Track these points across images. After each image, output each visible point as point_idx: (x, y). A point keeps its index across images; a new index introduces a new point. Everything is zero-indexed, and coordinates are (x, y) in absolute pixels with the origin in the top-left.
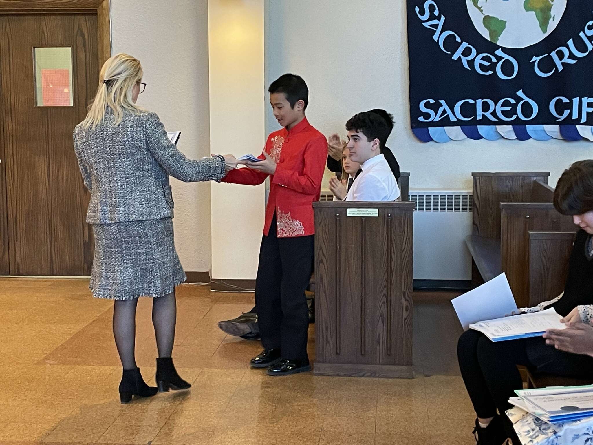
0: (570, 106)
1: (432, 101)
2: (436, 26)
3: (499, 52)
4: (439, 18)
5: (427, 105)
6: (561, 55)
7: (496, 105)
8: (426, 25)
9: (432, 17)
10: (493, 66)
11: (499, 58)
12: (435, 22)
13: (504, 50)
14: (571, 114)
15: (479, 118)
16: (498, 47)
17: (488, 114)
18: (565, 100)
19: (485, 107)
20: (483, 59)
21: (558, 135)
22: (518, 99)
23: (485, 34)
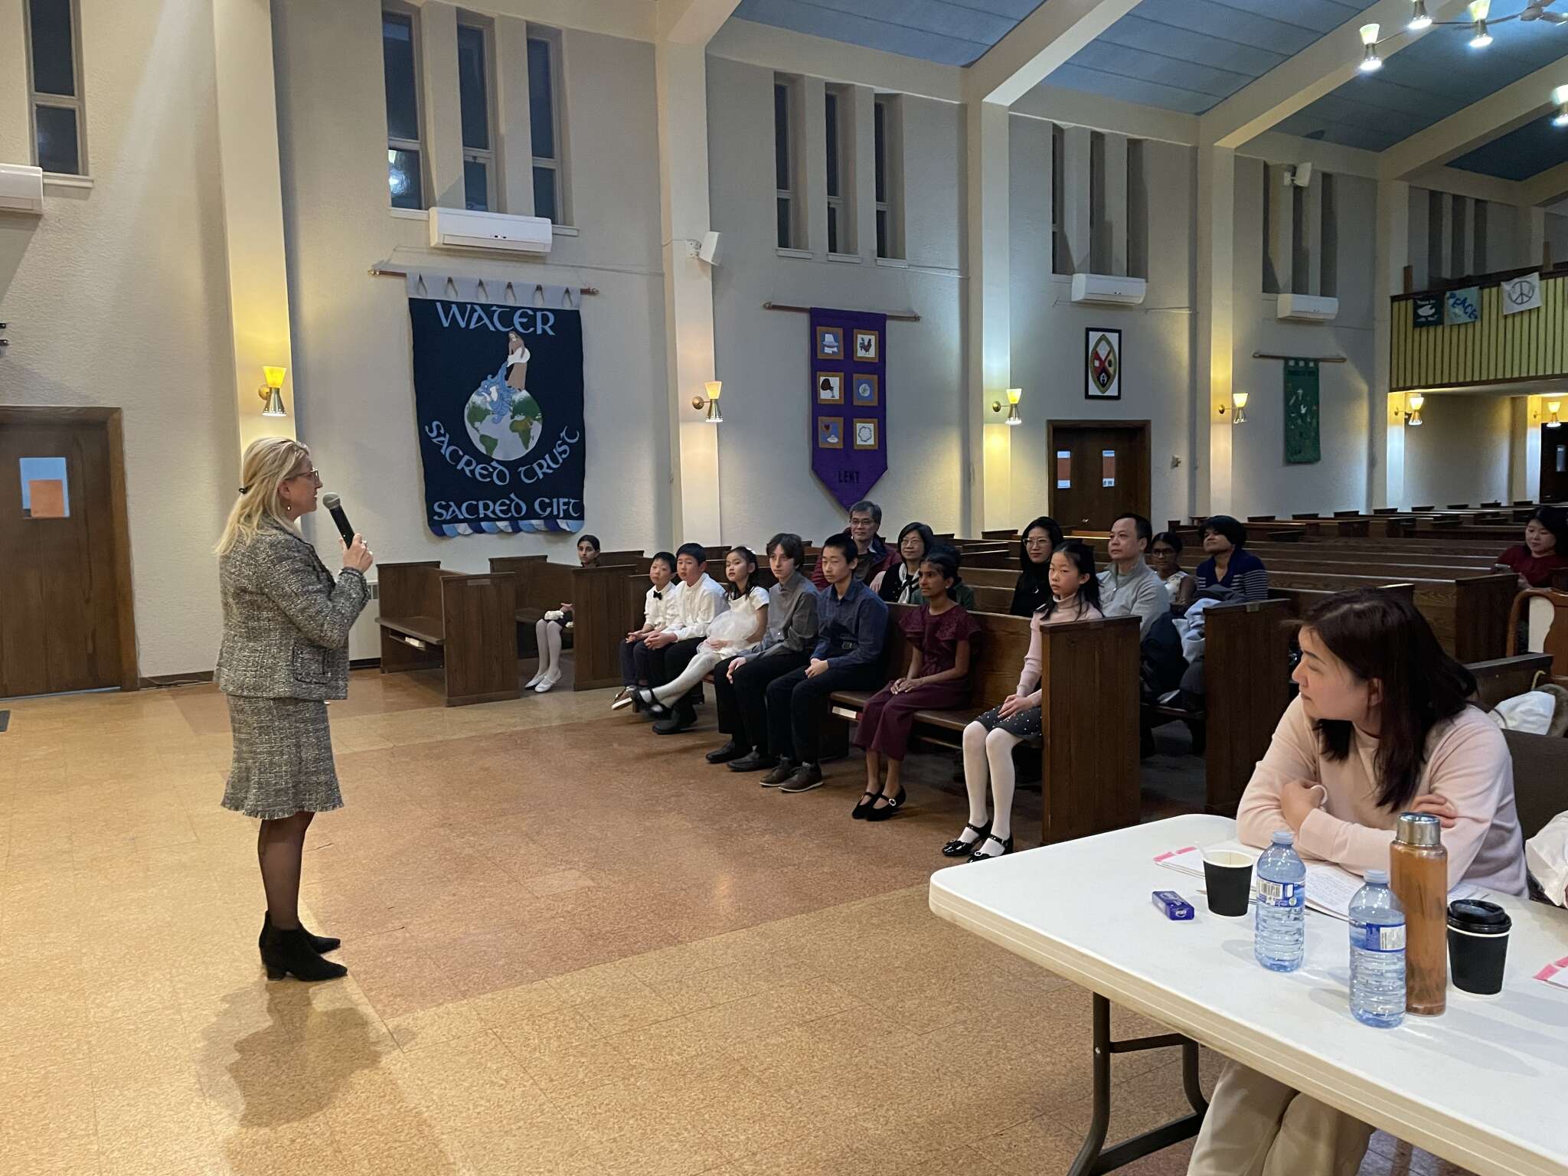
0: (551, 505)
1: (443, 503)
2: (443, 442)
3: (494, 464)
4: (444, 436)
5: (440, 506)
6: (541, 466)
7: (495, 504)
8: (435, 441)
9: (439, 435)
10: (490, 475)
11: (495, 468)
12: (442, 439)
13: (498, 462)
14: (552, 511)
15: (482, 516)
16: (493, 460)
17: (489, 513)
18: (547, 500)
19: (486, 507)
20: (482, 468)
21: (543, 528)
22: (512, 500)
23: (482, 449)
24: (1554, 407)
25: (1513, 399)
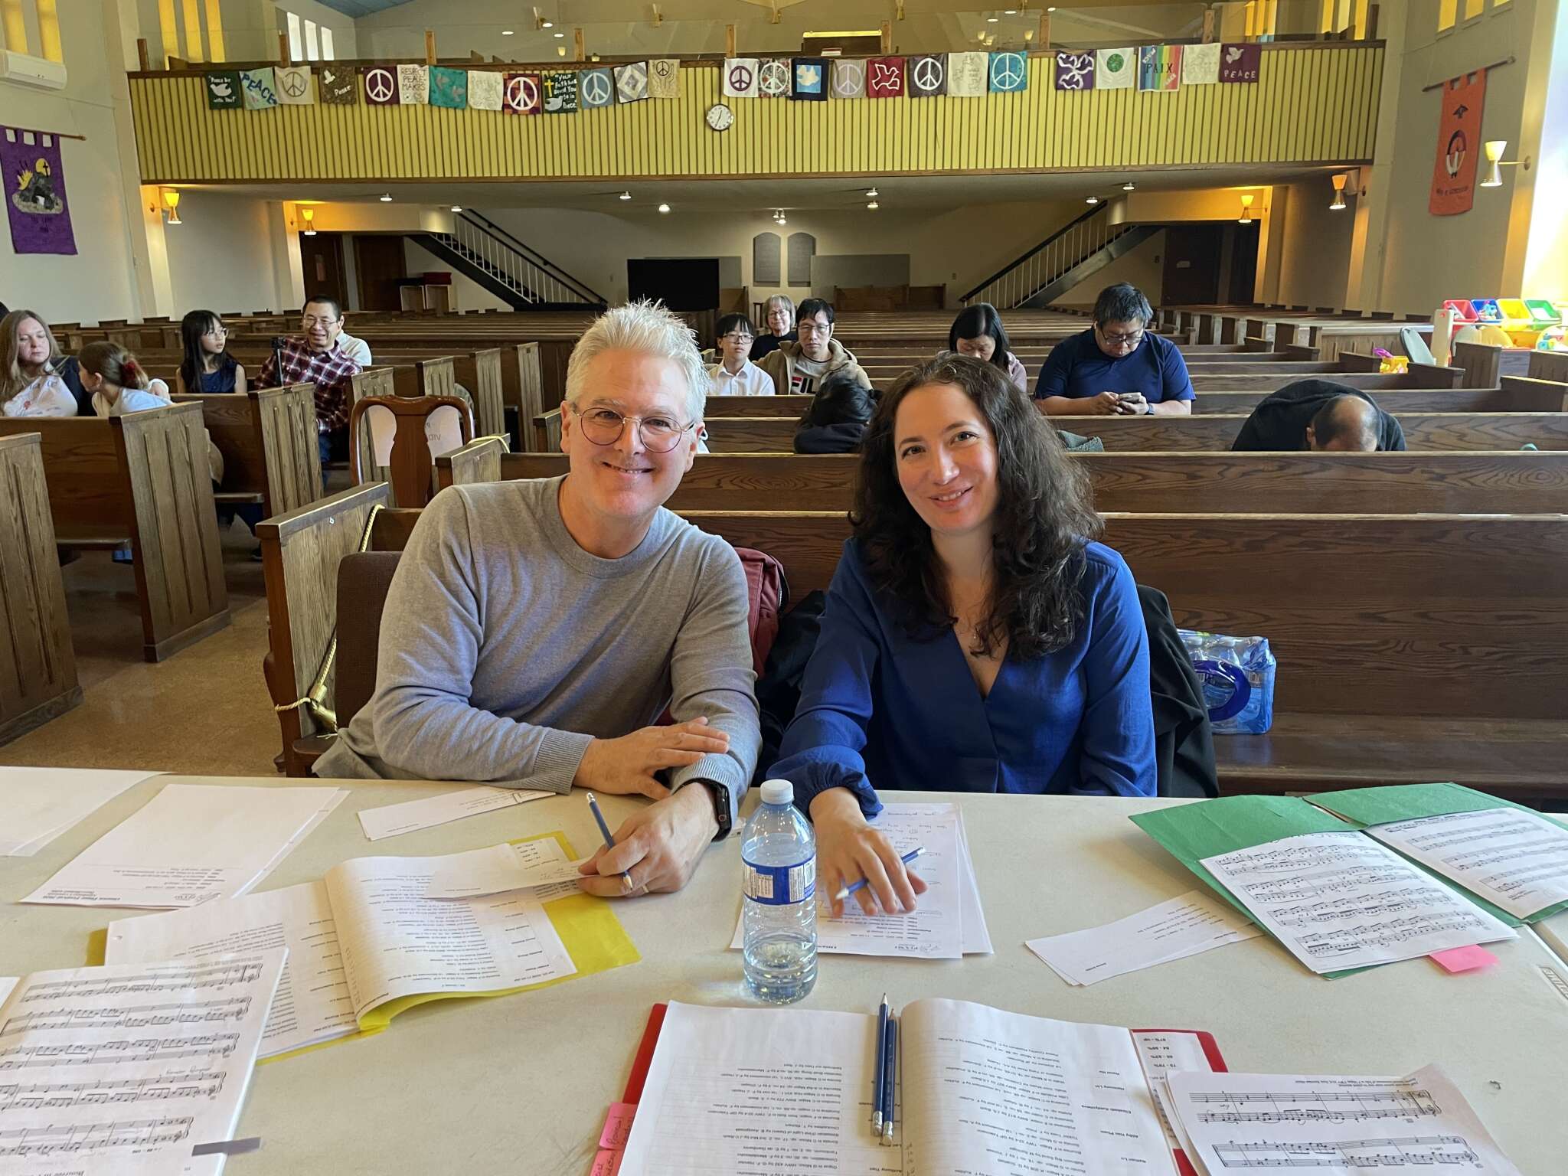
24: (308, 215)
25: (269, 203)
